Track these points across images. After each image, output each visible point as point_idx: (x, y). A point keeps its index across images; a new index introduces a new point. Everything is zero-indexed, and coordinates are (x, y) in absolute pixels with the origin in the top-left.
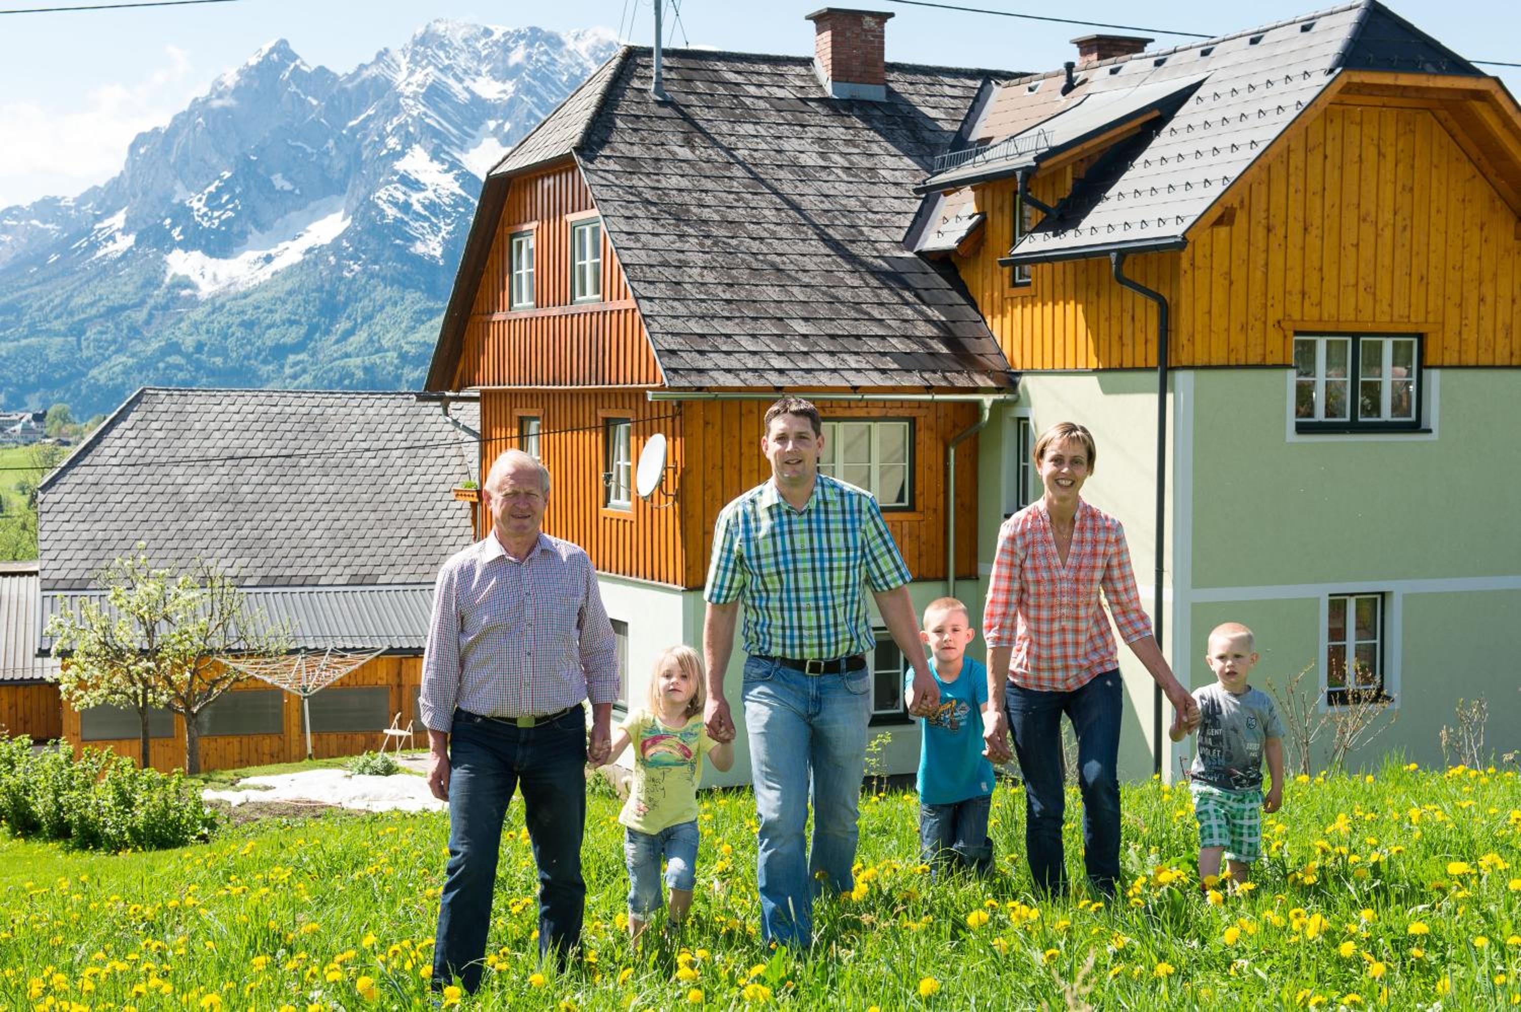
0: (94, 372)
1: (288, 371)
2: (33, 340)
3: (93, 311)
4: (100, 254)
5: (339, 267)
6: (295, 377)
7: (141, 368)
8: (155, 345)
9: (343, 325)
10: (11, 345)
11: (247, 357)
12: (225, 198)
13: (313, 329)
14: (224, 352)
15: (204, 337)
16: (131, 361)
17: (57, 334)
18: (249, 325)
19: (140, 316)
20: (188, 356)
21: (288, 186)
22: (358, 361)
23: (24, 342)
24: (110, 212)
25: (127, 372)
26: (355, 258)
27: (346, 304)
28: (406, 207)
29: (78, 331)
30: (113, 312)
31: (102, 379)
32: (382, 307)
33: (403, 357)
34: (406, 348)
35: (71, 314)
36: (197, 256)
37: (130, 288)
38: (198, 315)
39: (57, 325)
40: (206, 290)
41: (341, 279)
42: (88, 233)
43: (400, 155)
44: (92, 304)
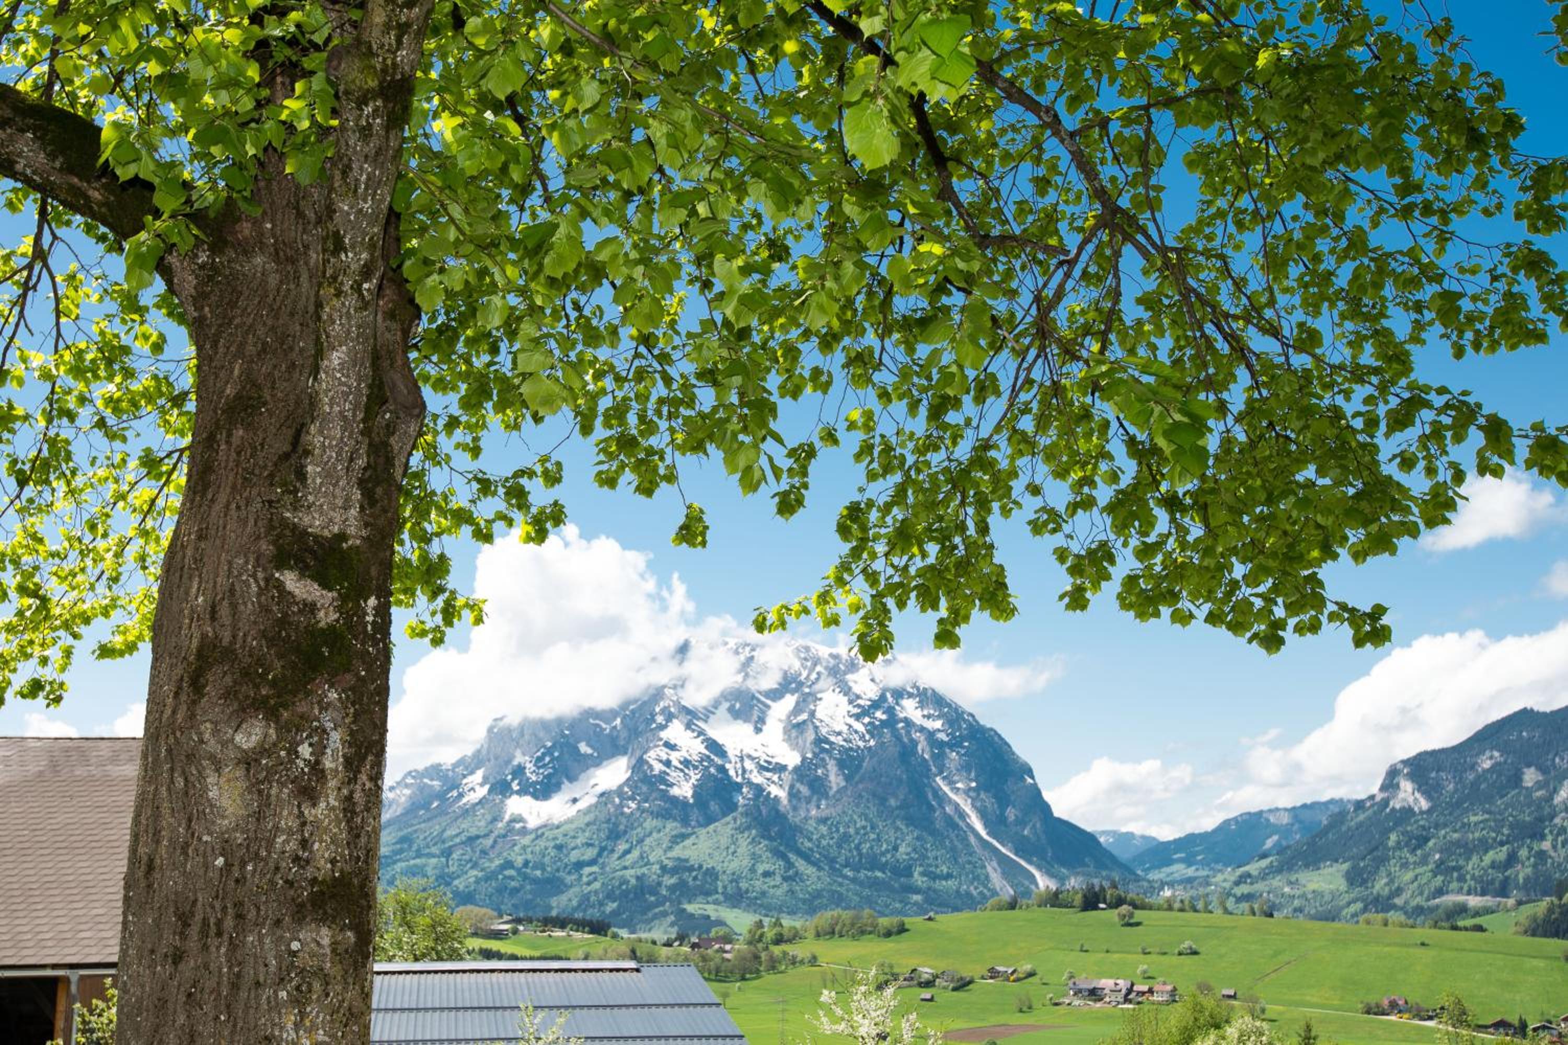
0: (456, 882)
1: (585, 879)
2: (418, 861)
3: (458, 840)
4: (464, 800)
5: (621, 806)
6: (589, 884)
7: (487, 879)
8: (497, 862)
9: (622, 847)
10: (404, 864)
11: (558, 870)
12: (547, 759)
13: (602, 849)
14: (543, 868)
15: (529, 857)
16: (480, 874)
17: (434, 856)
18: (559, 848)
19: (489, 842)
20: (518, 870)
21: (589, 751)
22: (631, 872)
23: (412, 862)
24: (472, 773)
25: (477, 882)
26: (633, 799)
27: (625, 832)
28: (668, 763)
29: (447, 853)
30: (472, 840)
31: (461, 887)
32: (650, 834)
33: (663, 868)
34: (666, 862)
35: (443, 842)
36: (528, 799)
37: (483, 823)
38: (526, 841)
39: (435, 850)
40: (532, 823)
41: (622, 814)
42: (457, 787)
43: (663, 727)
44: (457, 835)
